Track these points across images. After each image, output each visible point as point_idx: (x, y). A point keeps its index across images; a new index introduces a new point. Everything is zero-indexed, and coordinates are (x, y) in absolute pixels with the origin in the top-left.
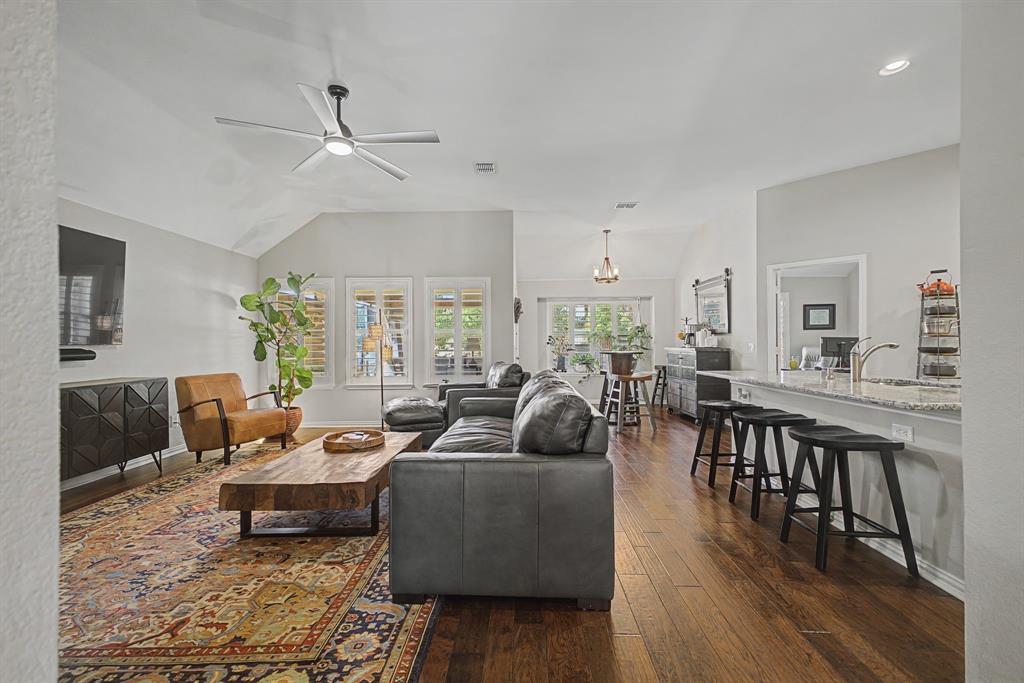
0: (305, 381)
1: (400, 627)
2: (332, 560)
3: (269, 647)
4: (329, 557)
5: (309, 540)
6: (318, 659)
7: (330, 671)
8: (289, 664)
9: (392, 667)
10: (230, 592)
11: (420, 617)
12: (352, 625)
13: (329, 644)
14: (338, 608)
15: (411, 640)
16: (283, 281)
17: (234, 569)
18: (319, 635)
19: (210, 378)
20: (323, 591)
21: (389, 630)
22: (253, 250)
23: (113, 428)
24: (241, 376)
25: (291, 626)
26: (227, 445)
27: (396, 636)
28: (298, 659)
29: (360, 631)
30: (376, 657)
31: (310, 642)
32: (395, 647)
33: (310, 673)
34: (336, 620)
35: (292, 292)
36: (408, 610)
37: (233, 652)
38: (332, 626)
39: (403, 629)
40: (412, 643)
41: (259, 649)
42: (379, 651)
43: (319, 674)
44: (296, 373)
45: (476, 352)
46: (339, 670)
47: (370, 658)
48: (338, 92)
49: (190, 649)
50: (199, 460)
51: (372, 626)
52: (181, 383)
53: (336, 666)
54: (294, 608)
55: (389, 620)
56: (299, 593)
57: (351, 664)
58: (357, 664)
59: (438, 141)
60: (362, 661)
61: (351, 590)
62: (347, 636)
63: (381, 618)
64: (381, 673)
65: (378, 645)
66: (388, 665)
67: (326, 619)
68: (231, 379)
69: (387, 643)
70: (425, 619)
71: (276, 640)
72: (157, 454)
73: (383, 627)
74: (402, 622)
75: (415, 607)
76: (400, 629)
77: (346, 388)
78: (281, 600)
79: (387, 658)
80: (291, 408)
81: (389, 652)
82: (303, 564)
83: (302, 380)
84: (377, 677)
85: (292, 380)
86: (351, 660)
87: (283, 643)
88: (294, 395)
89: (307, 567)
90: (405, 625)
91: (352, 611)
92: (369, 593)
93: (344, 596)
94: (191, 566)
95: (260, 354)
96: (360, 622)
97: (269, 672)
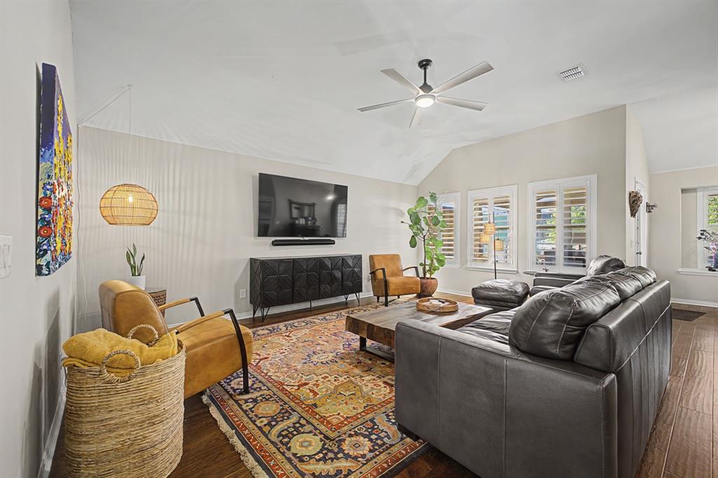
0: (441, 262)
1: (388, 448)
2: (389, 381)
3: (322, 417)
4: (390, 379)
5: (387, 364)
6: (334, 440)
7: (332, 451)
8: (321, 433)
9: (361, 473)
10: (332, 378)
11: (405, 449)
12: (364, 429)
13: (345, 434)
14: (367, 414)
15: (387, 462)
16: (428, 198)
17: (343, 366)
18: (346, 425)
19: (384, 256)
20: (369, 399)
21: (380, 446)
22: (415, 182)
23: (335, 278)
24: (401, 256)
25: (339, 412)
26: (386, 295)
27: (381, 453)
28: (327, 434)
29: (365, 436)
30: (359, 459)
31: (338, 427)
32: (374, 460)
33: (324, 444)
34: (361, 421)
35: (432, 204)
36: (402, 439)
37: (308, 411)
38: (356, 423)
39: (388, 451)
40: (385, 465)
41: (317, 417)
42: (363, 456)
43: (327, 449)
44: (435, 256)
45: (583, 246)
46: (336, 454)
47: (355, 458)
48: (424, 64)
49: (297, 399)
50: (378, 301)
51: (373, 437)
52: (371, 257)
53: (336, 450)
54: (349, 402)
55: (386, 440)
56: (359, 394)
57: (344, 454)
58: (347, 456)
59: (492, 69)
60: (350, 456)
61: (383, 406)
62: (357, 434)
63: (382, 435)
64: (353, 472)
65: (366, 452)
66: (360, 470)
67: (355, 418)
68: (395, 258)
69: (372, 454)
70: (407, 453)
71: (327, 415)
72: (357, 294)
73: (379, 442)
74: (391, 446)
75: (408, 440)
76: (387, 450)
77: (467, 268)
78: (348, 393)
79: (364, 464)
80: (432, 279)
81: (368, 461)
82: (373, 377)
83: (439, 261)
84: (350, 472)
85: (432, 261)
86: (346, 452)
87: (328, 419)
88: (434, 270)
89: (374, 380)
90: (392, 448)
91: (372, 420)
92: (390, 414)
93: (376, 408)
94: (331, 356)
95: (413, 244)
96: (370, 430)
97: (310, 432)
